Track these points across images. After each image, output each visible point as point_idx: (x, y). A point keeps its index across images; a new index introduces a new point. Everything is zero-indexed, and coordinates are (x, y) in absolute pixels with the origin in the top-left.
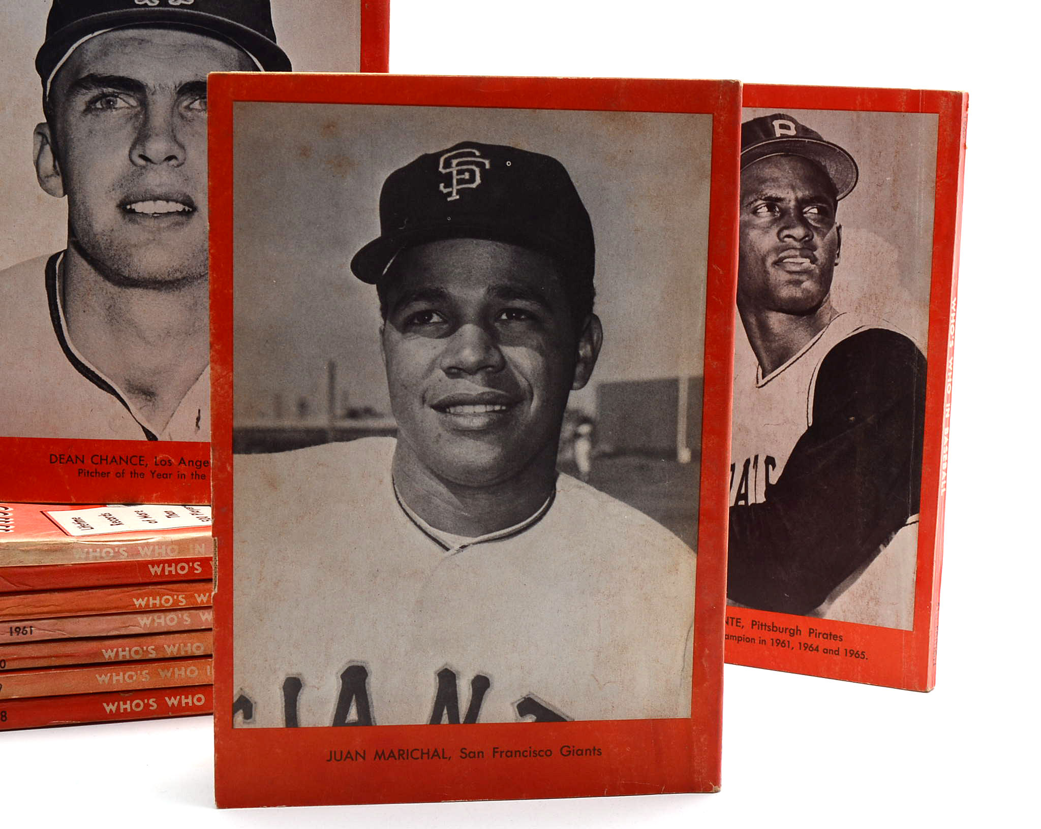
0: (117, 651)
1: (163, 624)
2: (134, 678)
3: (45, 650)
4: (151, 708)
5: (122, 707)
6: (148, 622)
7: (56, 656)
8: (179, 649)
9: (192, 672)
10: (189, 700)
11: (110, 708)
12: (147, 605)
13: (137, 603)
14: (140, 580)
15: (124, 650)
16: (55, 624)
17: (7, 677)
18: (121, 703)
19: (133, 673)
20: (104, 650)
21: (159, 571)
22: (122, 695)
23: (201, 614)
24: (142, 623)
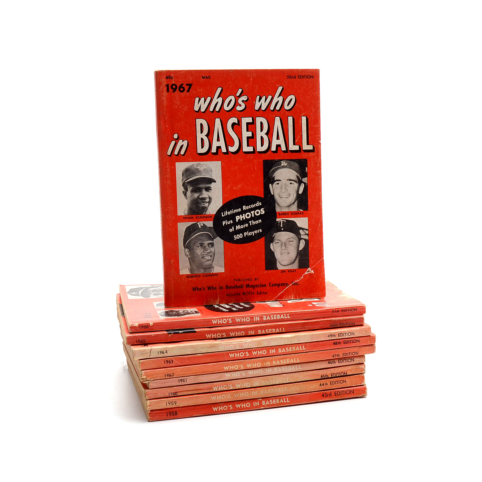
0: (218, 387)
1: (235, 376)
2: (225, 397)
3: (192, 387)
4: (230, 409)
5: (220, 408)
6: (229, 375)
7: (196, 390)
8: (241, 386)
9: (246, 394)
10: (244, 405)
11: (215, 409)
12: (229, 369)
13: (225, 368)
14: (226, 360)
15: (221, 387)
16: (195, 378)
17: (178, 399)
18: (219, 407)
19: (225, 395)
20: (213, 387)
21: (233, 356)
22: (219, 404)
23: (249, 372)
24: (227, 376)
